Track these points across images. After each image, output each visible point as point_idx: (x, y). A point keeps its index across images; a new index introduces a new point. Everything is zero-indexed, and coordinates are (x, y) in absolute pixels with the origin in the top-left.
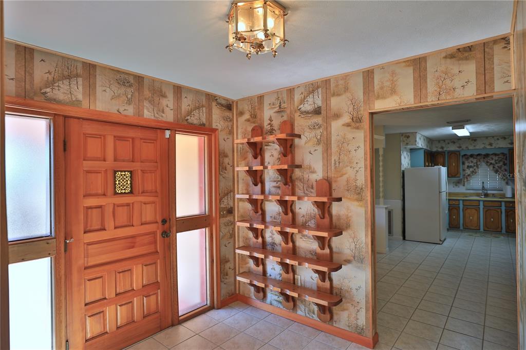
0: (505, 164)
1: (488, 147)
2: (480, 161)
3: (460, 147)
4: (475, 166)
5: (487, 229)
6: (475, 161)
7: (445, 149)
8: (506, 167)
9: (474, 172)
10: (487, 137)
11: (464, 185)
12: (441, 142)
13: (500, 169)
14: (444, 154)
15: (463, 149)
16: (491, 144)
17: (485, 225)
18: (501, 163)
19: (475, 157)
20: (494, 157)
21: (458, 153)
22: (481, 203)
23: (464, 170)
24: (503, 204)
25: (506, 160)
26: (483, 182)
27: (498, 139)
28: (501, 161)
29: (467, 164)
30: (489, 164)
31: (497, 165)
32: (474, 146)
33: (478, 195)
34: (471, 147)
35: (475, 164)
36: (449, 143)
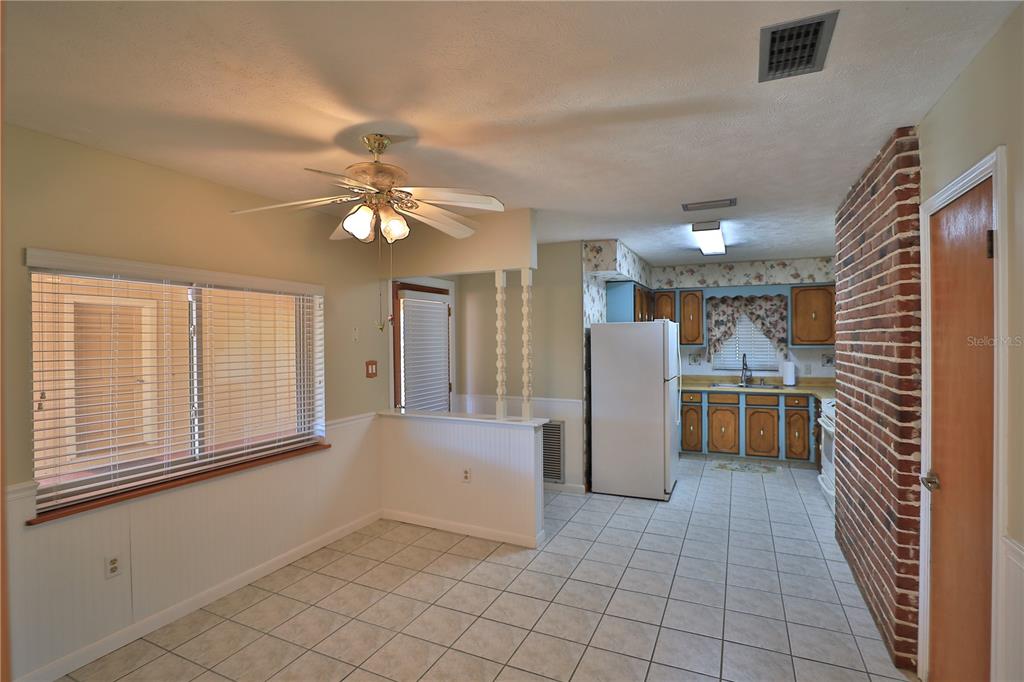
0: (783, 318)
1: (755, 282)
2: (738, 311)
3: (703, 282)
4: (729, 321)
5: (752, 453)
6: (729, 311)
7: (675, 286)
8: (784, 322)
9: (727, 334)
10: (752, 262)
11: (709, 361)
12: (668, 269)
13: (775, 328)
14: (671, 295)
15: (708, 287)
16: (759, 277)
17: (749, 445)
18: (777, 317)
19: (730, 302)
20: (763, 303)
21: (698, 294)
22: (742, 398)
23: (710, 330)
24: (782, 400)
25: (786, 309)
26: (744, 355)
27: (772, 267)
28: (776, 311)
29: (715, 318)
30: (754, 317)
31: (768, 320)
32: (730, 280)
33: (734, 380)
34: (723, 283)
35: (730, 318)
36: (682, 273)
